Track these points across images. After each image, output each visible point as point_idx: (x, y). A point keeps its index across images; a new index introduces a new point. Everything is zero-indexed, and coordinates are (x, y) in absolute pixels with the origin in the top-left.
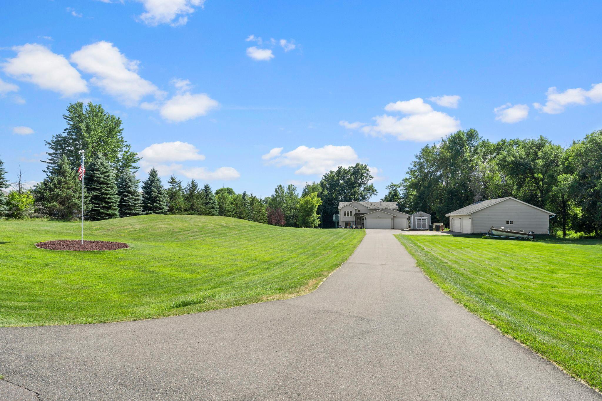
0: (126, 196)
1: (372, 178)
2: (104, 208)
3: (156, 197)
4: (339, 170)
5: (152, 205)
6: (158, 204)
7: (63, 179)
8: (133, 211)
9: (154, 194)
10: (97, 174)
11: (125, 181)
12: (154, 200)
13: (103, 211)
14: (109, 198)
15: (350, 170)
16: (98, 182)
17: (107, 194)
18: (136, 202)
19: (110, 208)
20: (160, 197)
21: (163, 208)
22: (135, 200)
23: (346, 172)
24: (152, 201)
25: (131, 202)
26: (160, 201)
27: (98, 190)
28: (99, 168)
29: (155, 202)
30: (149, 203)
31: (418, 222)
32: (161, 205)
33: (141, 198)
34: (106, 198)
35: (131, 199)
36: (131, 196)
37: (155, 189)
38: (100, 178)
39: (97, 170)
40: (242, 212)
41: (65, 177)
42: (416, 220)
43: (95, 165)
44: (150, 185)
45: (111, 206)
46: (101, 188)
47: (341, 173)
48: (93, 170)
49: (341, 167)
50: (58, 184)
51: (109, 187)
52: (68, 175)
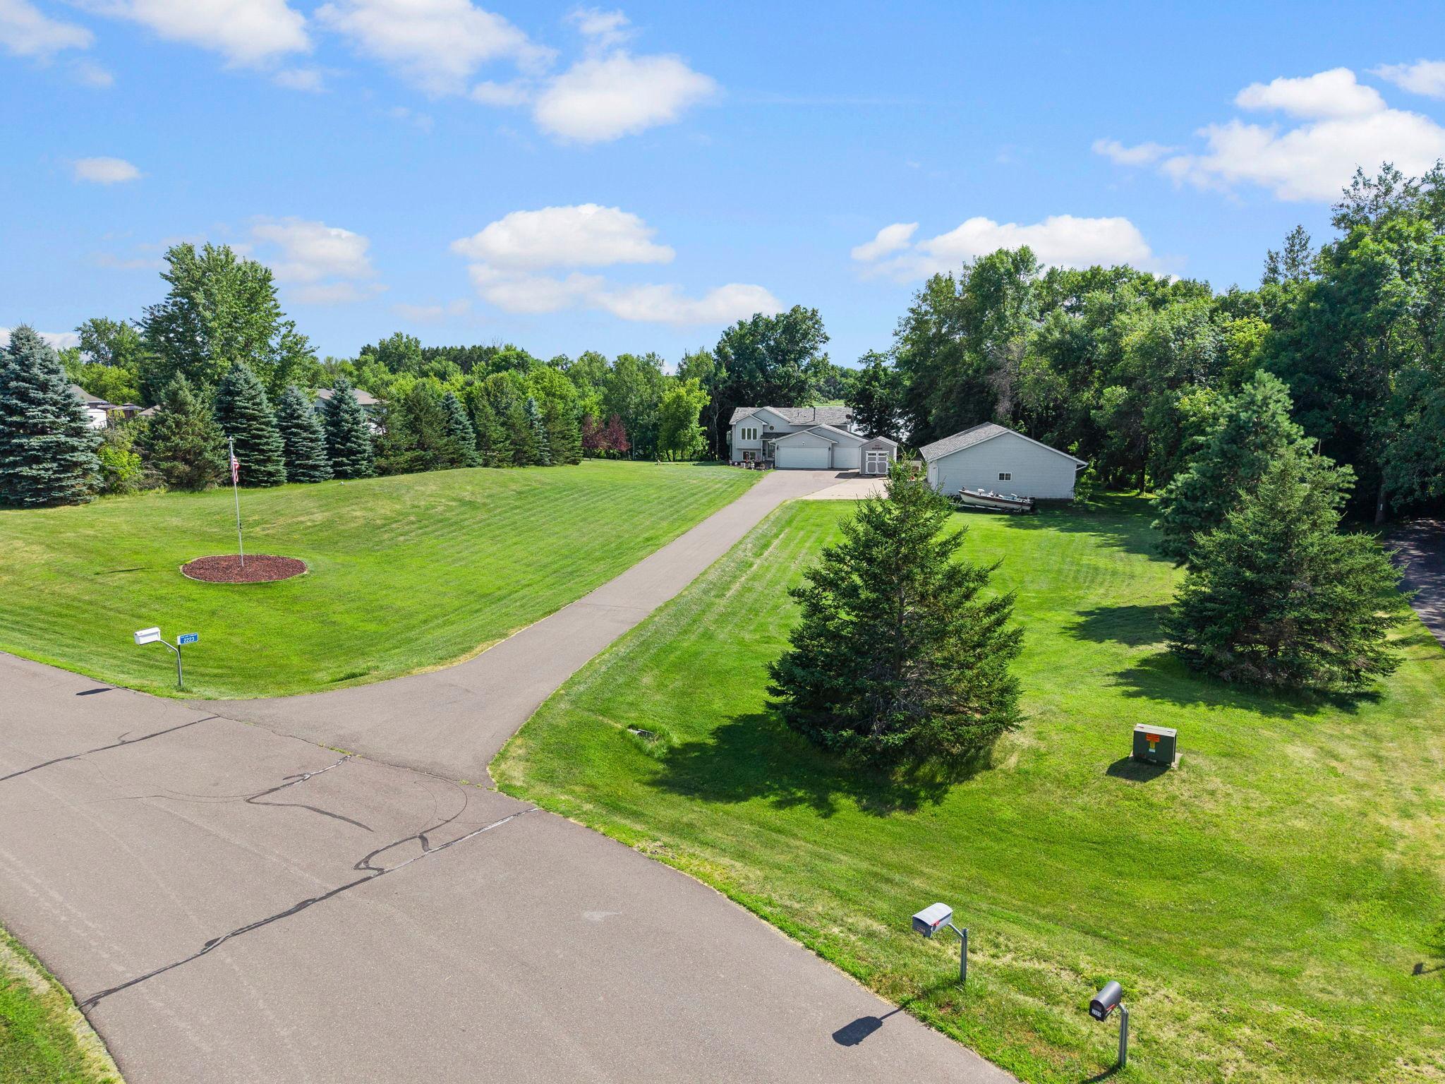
0: (295, 434)
1: (827, 339)
2: (258, 462)
3: (350, 430)
4: (755, 323)
5: (344, 445)
6: (355, 443)
7: (183, 419)
8: (310, 462)
9: (346, 426)
10: (240, 402)
11: (290, 405)
12: (346, 437)
13: (257, 467)
14: (267, 444)
15: (778, 322)
16: (243, 416)
17: (260, 437)
18: (313, 445)
19: (269, 460)
20: (356, 431)
21: (365, 451)
22: (312, 441)
23: (770, 326)
24: (342, 438)
25: (304, 446)
26: (357, 438)
27: (244, 430)
28: (242, 391)
29: (349, 440)
30: (338, 443)
31: (870, 459)
32: (360, 445)
33: (322, 435)
34: (260, 444)
35: (305, 439)
36: (305, 435)
37: (347, 416)
38: (246, 408)
39: (239, 393)
40: (523, 440)
41: (186, 414)
42: (867, 456)
43: (234, 384)
44: (337, 407)
45: (269, 457)
46: (250, 425)
47: (758, 327)
48: (230, 393)
49: (759, 315)
50: (177, 426)
51: (263, 423)
52: (191, 409)
